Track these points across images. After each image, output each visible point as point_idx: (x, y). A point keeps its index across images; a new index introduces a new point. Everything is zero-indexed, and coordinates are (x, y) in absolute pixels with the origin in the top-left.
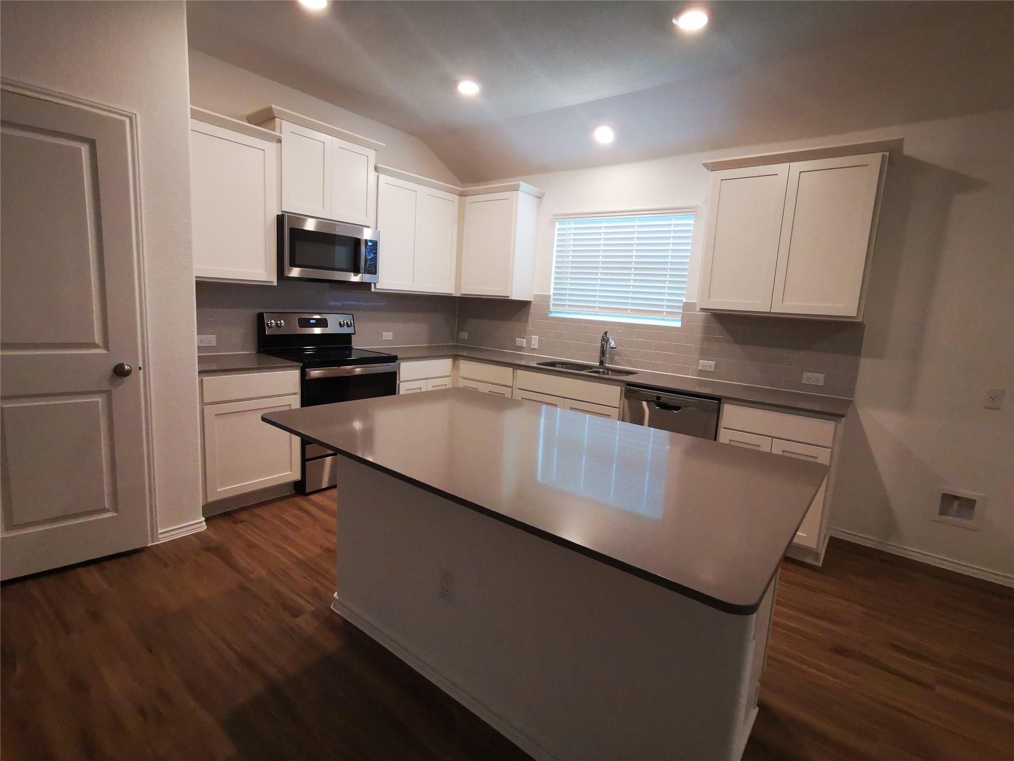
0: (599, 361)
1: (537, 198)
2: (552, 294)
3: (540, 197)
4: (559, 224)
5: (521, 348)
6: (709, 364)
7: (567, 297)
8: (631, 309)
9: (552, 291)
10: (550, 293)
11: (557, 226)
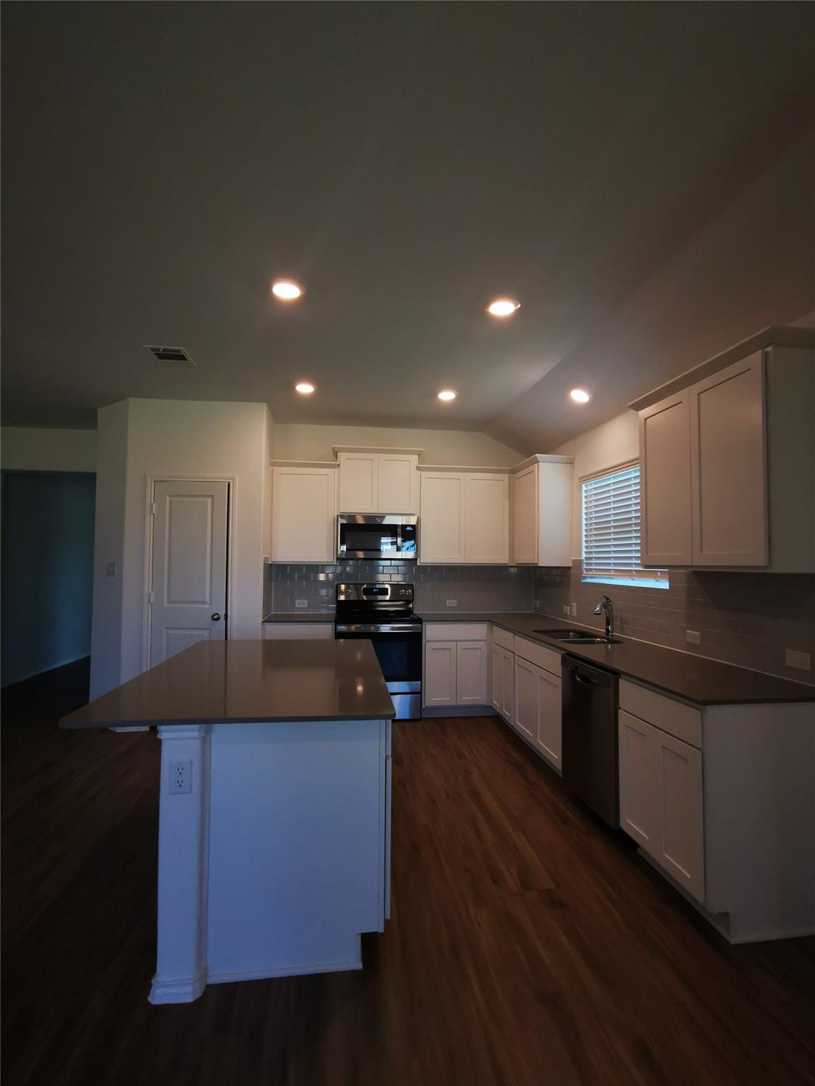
0: (605, 628)
1: (568, 465)
2: (583, 558)
3: (571, 463)
4: (586, 486)
5: (565, 616)
6: (693, 635)
7: (594, 561)
8: (635, 571)
9: (584, 555)
10: (581, 557)
11: (584, 488)
